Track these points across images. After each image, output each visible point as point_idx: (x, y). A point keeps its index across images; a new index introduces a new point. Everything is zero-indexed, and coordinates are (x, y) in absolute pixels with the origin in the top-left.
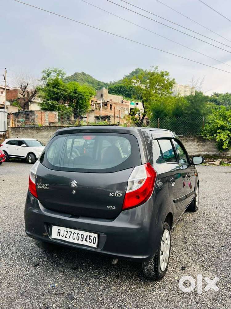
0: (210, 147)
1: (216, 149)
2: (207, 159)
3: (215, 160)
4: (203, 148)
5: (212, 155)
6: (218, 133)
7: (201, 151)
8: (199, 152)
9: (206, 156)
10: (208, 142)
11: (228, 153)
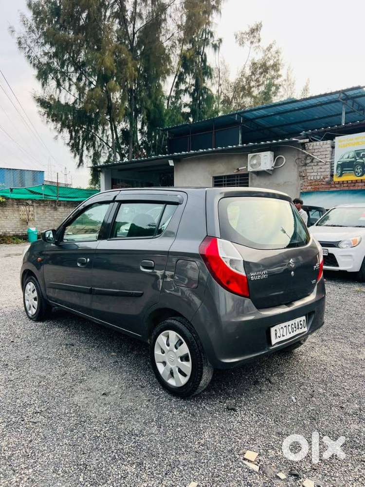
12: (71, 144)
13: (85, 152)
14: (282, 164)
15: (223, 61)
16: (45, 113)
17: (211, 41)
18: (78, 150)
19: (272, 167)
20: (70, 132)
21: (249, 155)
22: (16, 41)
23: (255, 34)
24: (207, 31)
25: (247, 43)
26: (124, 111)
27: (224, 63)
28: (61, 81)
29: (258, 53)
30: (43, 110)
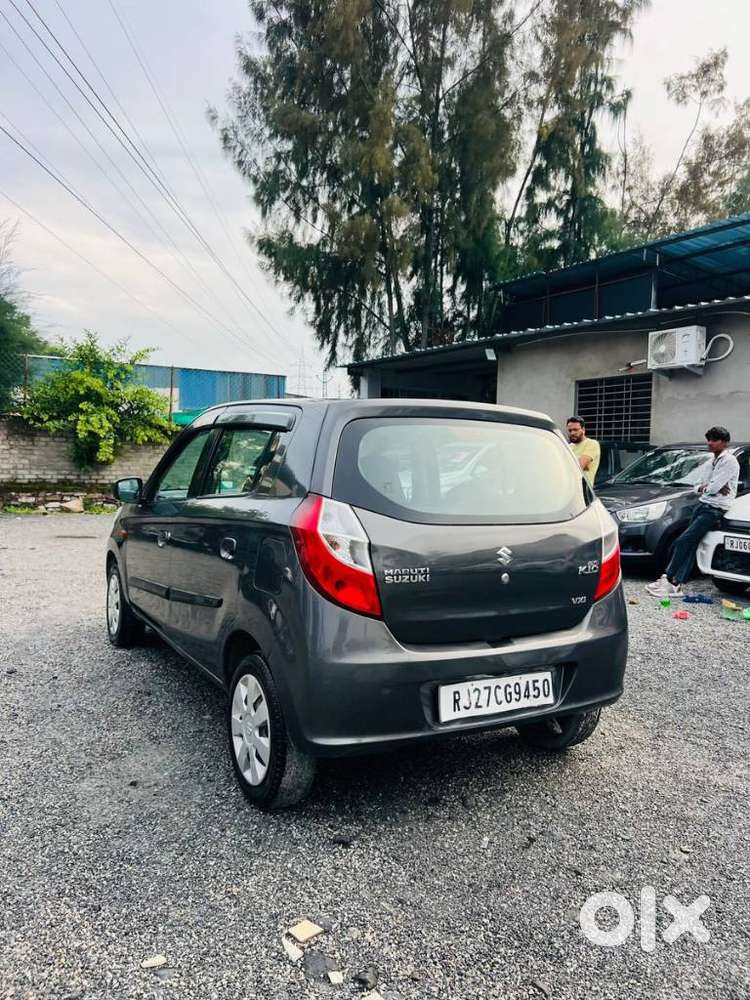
0: (48, 457)
1: (69, 461)
2: (42, 494)
3: (65, 498)
4: (26, 458)
5: (55, 481)
6: (82, 411)
7: (21, 466)
8: (12, 472)
9: (36, 483)
10: (43, 439)
11: (103, 473)
12: (317, 323)
13: (342, 338)
14: (725, 352)
15: (638, 140)
16: (270, 266)
17: (607, 98)
18: (328, 332)
19: (702, 359)
20: (317, 299)
21: (651, 334)
22: (219, 135)
23: (713, 74)
24: (599, 78)
25: (694, 97)
26: (412, 255)
27: (640, 143)
28: (301, 205)
29: (720, 115)
30: (267, 261)
